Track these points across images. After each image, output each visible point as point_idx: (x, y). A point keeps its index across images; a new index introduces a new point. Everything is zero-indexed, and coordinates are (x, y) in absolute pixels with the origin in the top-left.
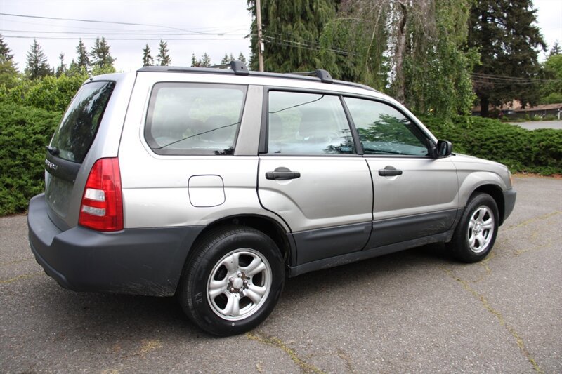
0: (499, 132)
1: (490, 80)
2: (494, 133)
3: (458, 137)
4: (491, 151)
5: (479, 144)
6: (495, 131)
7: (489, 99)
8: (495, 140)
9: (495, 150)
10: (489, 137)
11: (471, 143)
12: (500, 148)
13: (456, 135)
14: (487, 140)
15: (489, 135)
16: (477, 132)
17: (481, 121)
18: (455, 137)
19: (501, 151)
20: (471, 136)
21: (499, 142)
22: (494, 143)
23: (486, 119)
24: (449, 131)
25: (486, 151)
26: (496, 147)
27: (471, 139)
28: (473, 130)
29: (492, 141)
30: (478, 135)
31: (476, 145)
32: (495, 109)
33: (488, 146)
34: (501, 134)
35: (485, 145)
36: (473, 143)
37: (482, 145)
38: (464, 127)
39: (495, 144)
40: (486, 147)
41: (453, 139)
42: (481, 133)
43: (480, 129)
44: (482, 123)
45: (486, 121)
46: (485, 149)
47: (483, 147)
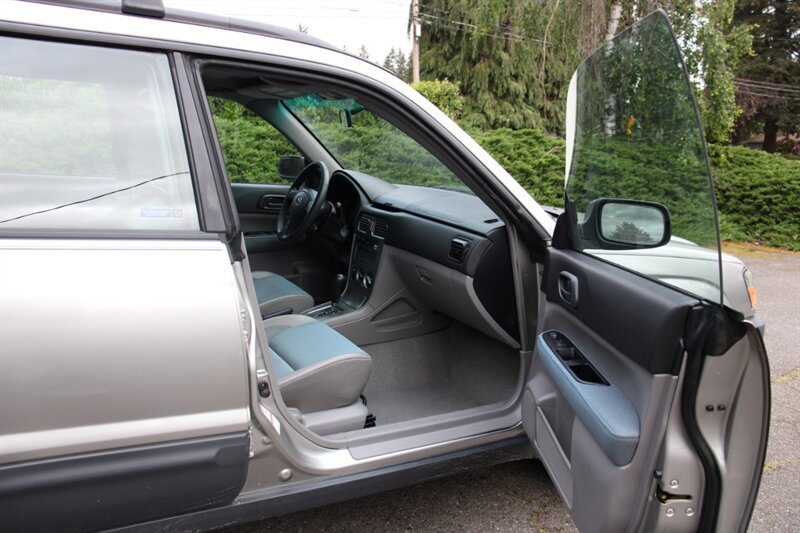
0: (776, 174)
1: (781, 93)
2: (768, 177)
3: (701, 181)
4: (759, 207)
5: (738, 195)
6: (770, 172)
7: (777, 123)
8: (769, 189)
9: (765, 207)
10: (757, 182)
11: (724, 191)
12: (776, 204)
13: (699, 177)
14: (752, 188)
15: (757, 179)
16: (737, 174)
17: (747, 155)
18: (696, 182)
19: (777, 208)
20: (726, 181)
21: (776, 192)
22: (765, 193)
23: (756, 151)
24: (687, 170)
25: (750, 207)
26: (769, 202)
27: (726, 185)
28: (730, 169)
29: (763, 190)
30: (738, 179)
31: (734, 197)
32: (787, 138)
33: (755, 198)
34: (779, 179)
35: (749, 196)
36: (727, 193)
37: (743, 197)
38: (715, 164)
39: (766, 197)
40: (750, 200)
41: (692, 184)
42: (744, 175)
43: (743, 168)
44: (749, 159)
45: (756, 155)
46: (749, 203)
47: (745, 200)
